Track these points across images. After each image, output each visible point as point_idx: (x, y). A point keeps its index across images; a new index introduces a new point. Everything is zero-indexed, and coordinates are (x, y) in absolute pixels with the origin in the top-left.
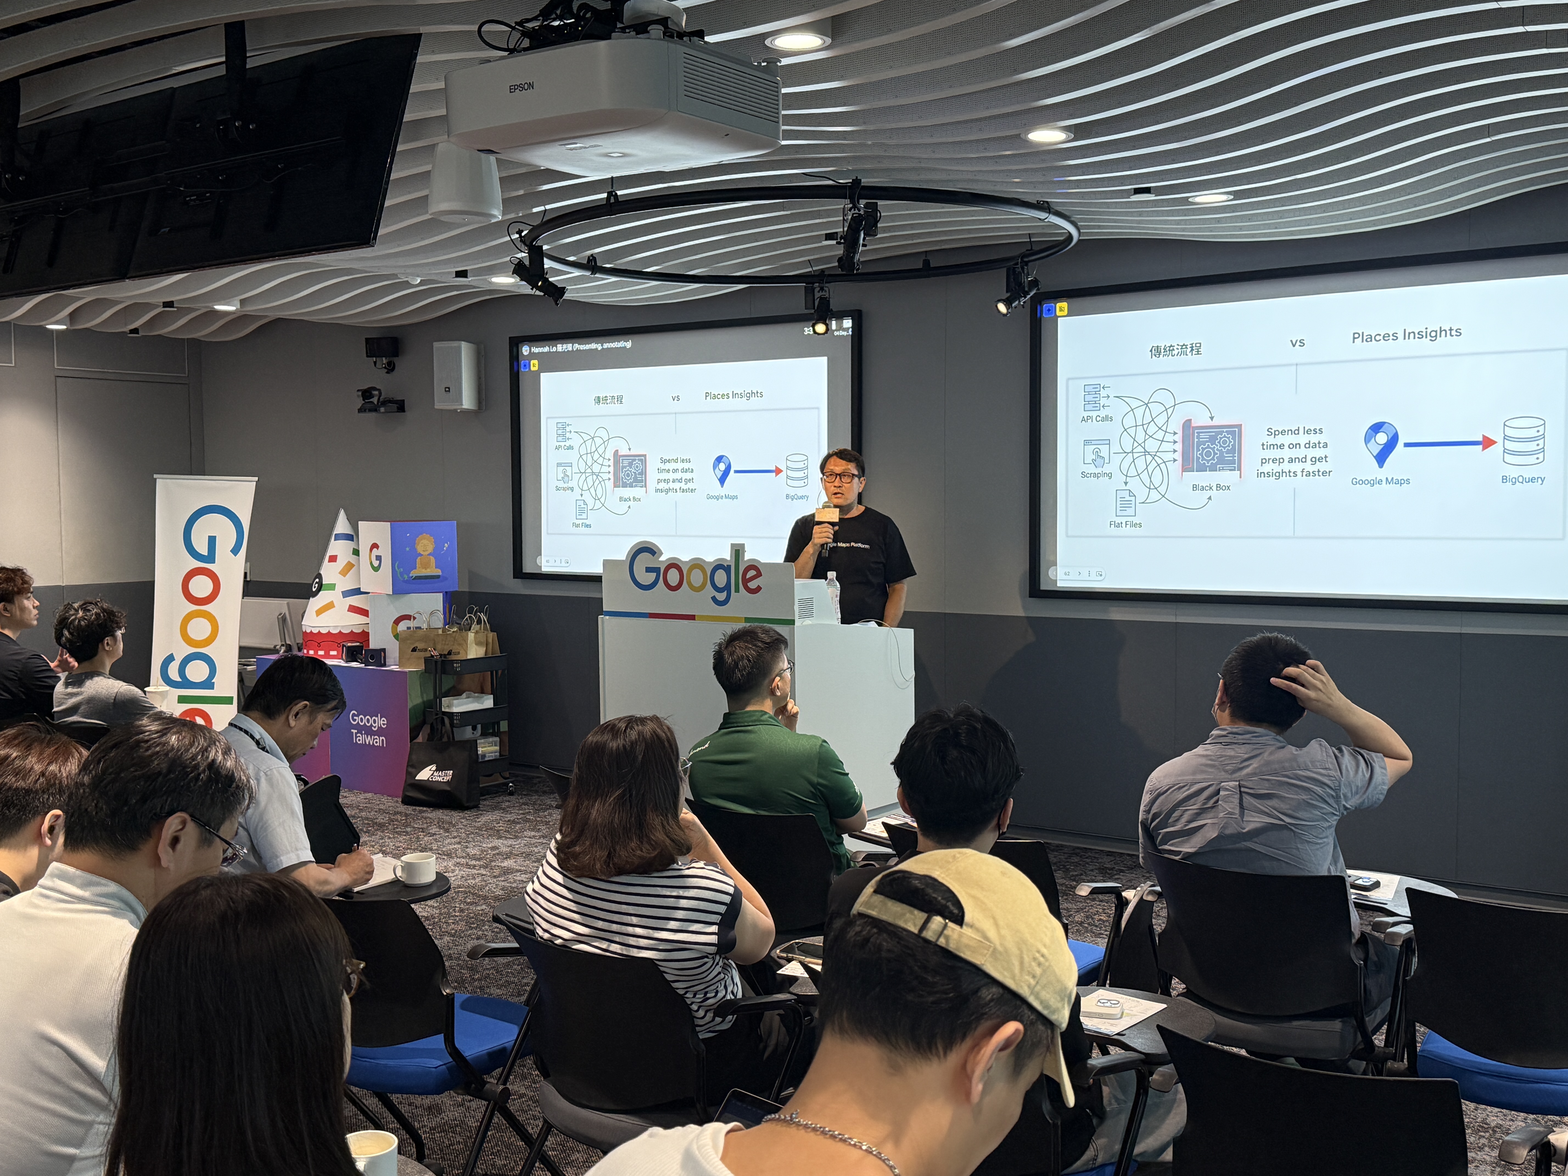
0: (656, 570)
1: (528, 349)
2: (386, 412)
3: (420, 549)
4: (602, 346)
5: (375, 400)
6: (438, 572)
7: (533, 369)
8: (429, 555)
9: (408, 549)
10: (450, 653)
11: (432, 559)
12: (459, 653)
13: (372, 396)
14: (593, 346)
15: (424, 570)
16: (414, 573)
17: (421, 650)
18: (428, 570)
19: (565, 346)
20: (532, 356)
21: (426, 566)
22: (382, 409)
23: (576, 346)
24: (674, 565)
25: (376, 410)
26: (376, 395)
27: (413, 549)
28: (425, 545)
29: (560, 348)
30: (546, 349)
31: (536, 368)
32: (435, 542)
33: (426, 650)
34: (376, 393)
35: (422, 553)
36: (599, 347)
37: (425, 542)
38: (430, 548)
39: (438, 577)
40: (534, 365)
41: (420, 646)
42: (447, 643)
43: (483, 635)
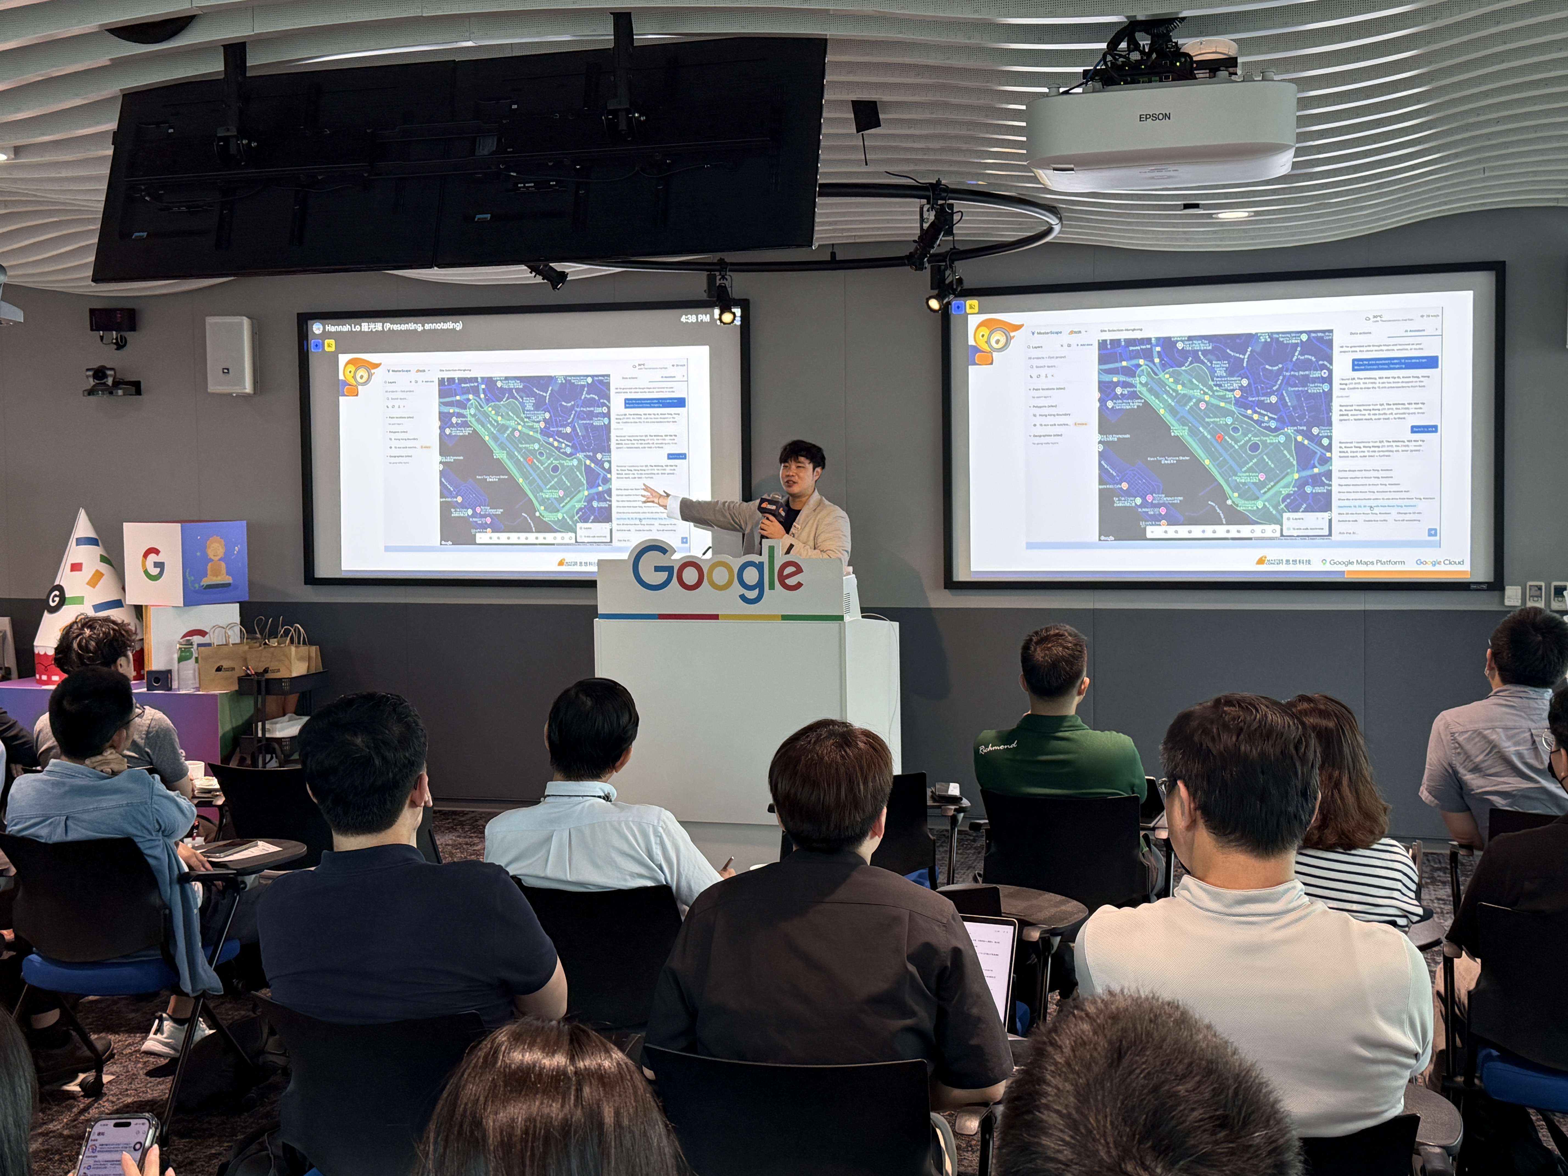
0: (669, 569)
1: (321, 327)
2: (124, 395)
3: (211, 553)
4: (423, 326)
5: (110, 381)
6: (228, 580)
7: (327, 349)
8: (220, 560)
9: (198, 554)
10: (266, 671)
11: (223, 564)
12: (279, 670)
13: (105, 376)
14: (411, 326)
15: (215, 578)
16: (205, 582)
17: (227, 670)
18: (219, 578)
19: (372, 326)
20: (326, 335)
21: (216, 573)
22: (120, 392)
23: (388, 326)
24: (691, 563)
25: (111, 393)
26: (111, 375)
27: (205, 554)
28: (216, 549)
29: (366, 326)
30: (346, 328)
31: (333, 349)
32: (225, 545)
33: (233, 669)
34: (111, 373)
35: (212, 557)
36: (419, 328)
37: (215, 545)
38: (221, 552)
39: (229, 585)
40: (330, 345)
41: (226, 664)
42: (263, 659)
43: (304, 650)
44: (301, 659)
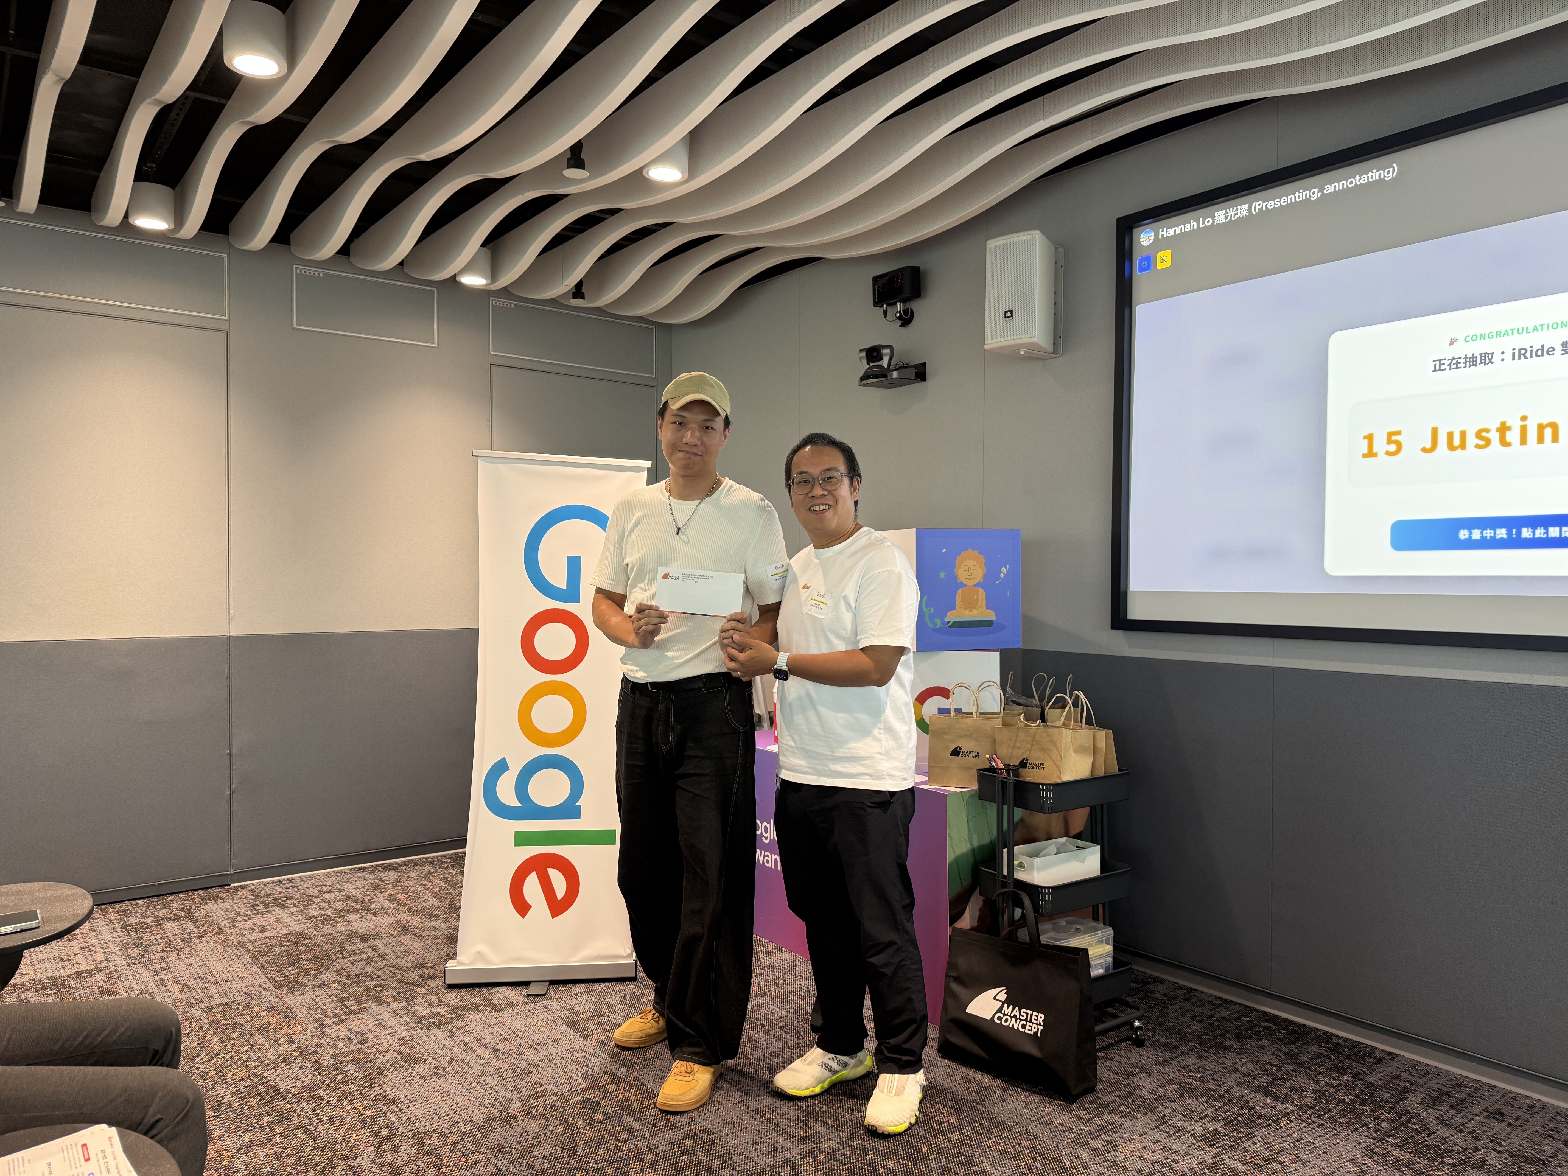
1: (1152, 233)
2: (899, 380)
3: (962, 575)
4: (1322, 190)
5: (884, 363)
6: (991, 616)
8: (977, 585)
9: (942, 575)
11: (981, 592)
13: (880, 357)
14: (1300, 196)
15: (967, 612)
16: (952, 617)
18: (975, 612)
19: (1232, 212)
20: (1160, 245)
21: (970, 605)
22: (895, 375)
23: (1259, 206)
25: (885, 376)
27: (952, 576)
28: (970, 568)
29: (1221, 215)
30: (1190, 226)
32: (986, 564)
34: (886, 352)
35: (964, 581)
36: (1315, 194)
37: (970, 563)
38: (979, 574)
39: (990, 623)
41: (967, 745)
42: (1018, 744)
43: (1086, 735)
44: (1080, 750)
